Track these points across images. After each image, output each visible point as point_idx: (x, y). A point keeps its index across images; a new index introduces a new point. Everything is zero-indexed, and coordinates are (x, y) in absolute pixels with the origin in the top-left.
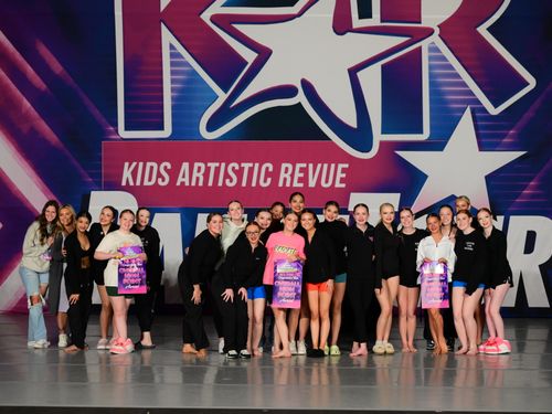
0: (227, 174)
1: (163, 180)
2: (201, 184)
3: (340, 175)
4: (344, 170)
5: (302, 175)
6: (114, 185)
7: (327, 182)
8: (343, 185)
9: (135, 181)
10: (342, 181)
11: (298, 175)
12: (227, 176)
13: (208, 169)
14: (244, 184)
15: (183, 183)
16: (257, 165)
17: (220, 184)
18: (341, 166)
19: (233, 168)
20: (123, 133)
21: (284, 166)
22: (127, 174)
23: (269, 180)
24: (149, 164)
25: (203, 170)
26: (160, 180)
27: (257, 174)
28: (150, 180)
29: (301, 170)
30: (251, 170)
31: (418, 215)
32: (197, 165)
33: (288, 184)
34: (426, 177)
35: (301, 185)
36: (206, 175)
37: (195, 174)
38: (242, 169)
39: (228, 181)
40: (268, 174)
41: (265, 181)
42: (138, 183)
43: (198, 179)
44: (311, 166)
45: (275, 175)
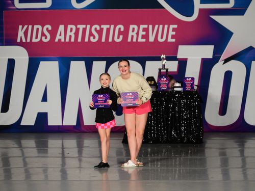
0: (92, 33)
1: (46, 38)
2: (73, 40)
3: (171, 33)
4: (174, 30)
5: (144, 33)
6: (12, 41)
7: (162, 37)
8: (174, 40)
9: (26, 38)
10: (173, 37)
11: (142, 33)
12: (91, 34)
13: (77, 30)
14: (103, 40)
15: (60, 40)
16: (112, 26)
17: (86, 40)
18: (172, 27)
19: (96, 29)
20: (18, 5)
21: (131, 27)
22: (21, 34)
23: (121, 37)
24: (36, 27)
25: (74, 31)
26: (43, 38)
27: (113, 33)
28: (37, 37)
29: (144, 30)
30: (108, 30)
31: (226, 61)
32: (69, 27)
33: (135, 40)
34: (232, 34)
35: (144, 40)
36: (76, 34)
37: (69, 33)
38: (102, 29)
39: (92, 38)
40: (120, 33)
41: (118, 38)
42: (28, 40)
43: (70, 36)
44: (151, 27)
45: (125, 33)
